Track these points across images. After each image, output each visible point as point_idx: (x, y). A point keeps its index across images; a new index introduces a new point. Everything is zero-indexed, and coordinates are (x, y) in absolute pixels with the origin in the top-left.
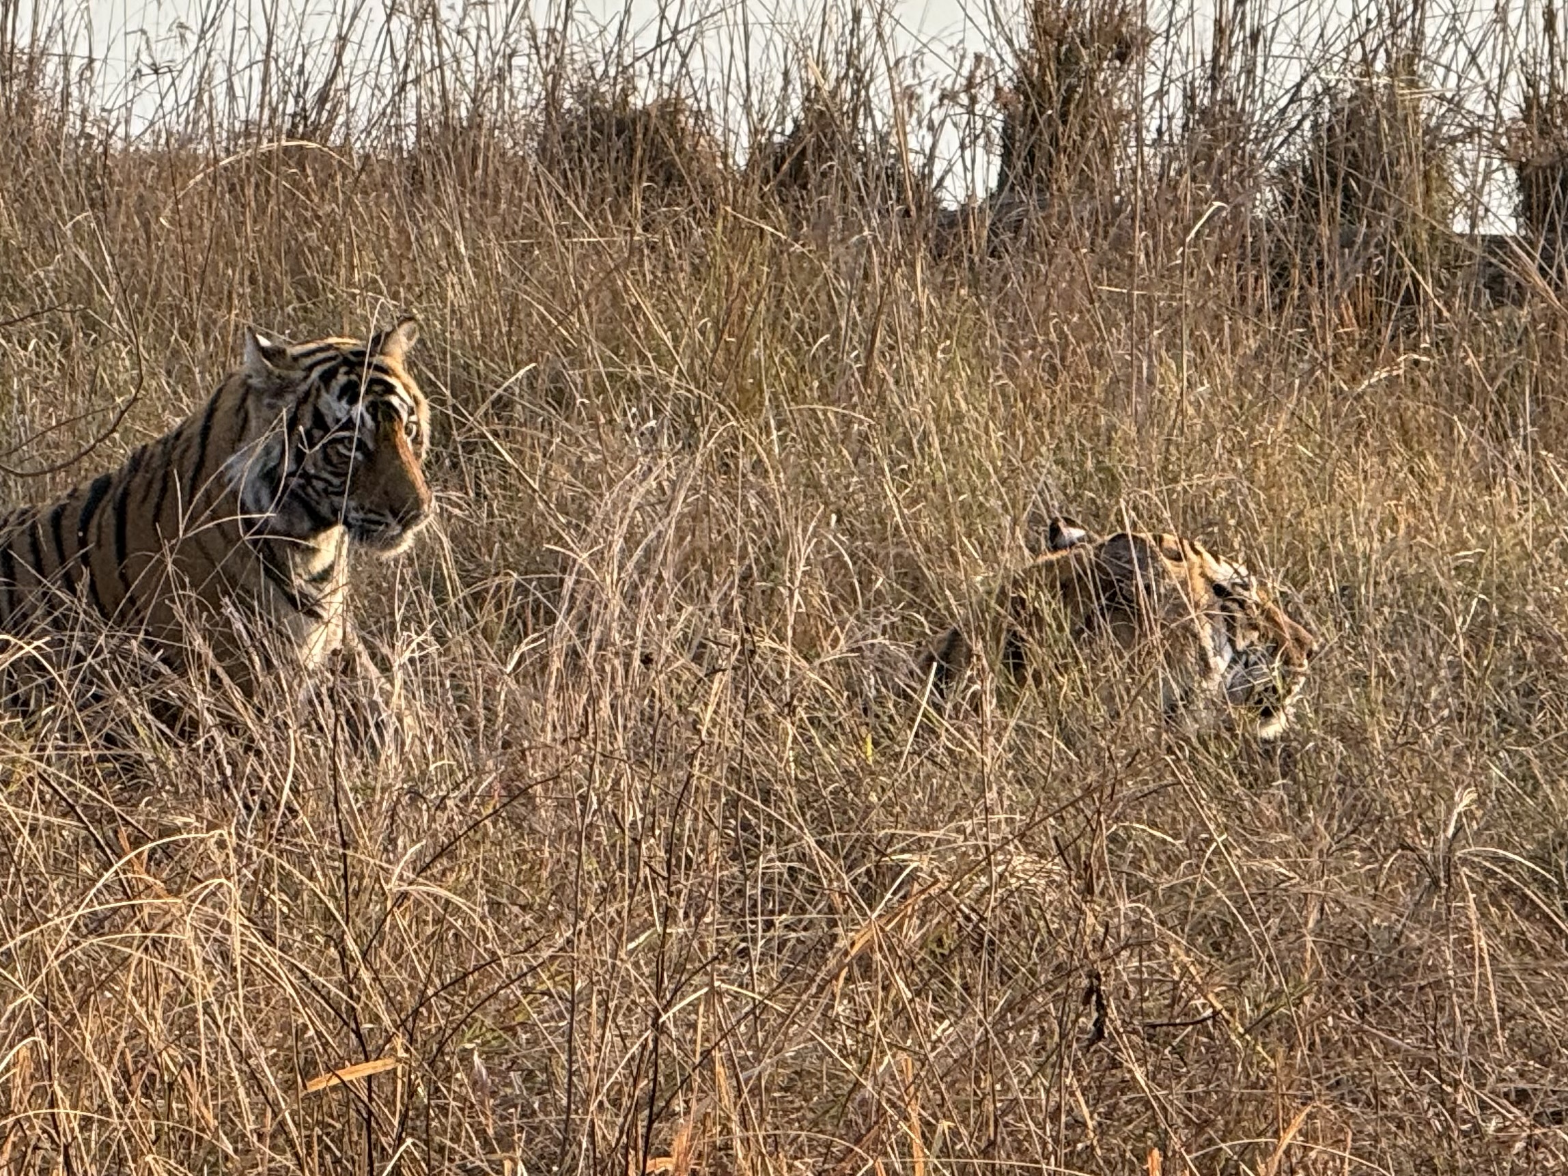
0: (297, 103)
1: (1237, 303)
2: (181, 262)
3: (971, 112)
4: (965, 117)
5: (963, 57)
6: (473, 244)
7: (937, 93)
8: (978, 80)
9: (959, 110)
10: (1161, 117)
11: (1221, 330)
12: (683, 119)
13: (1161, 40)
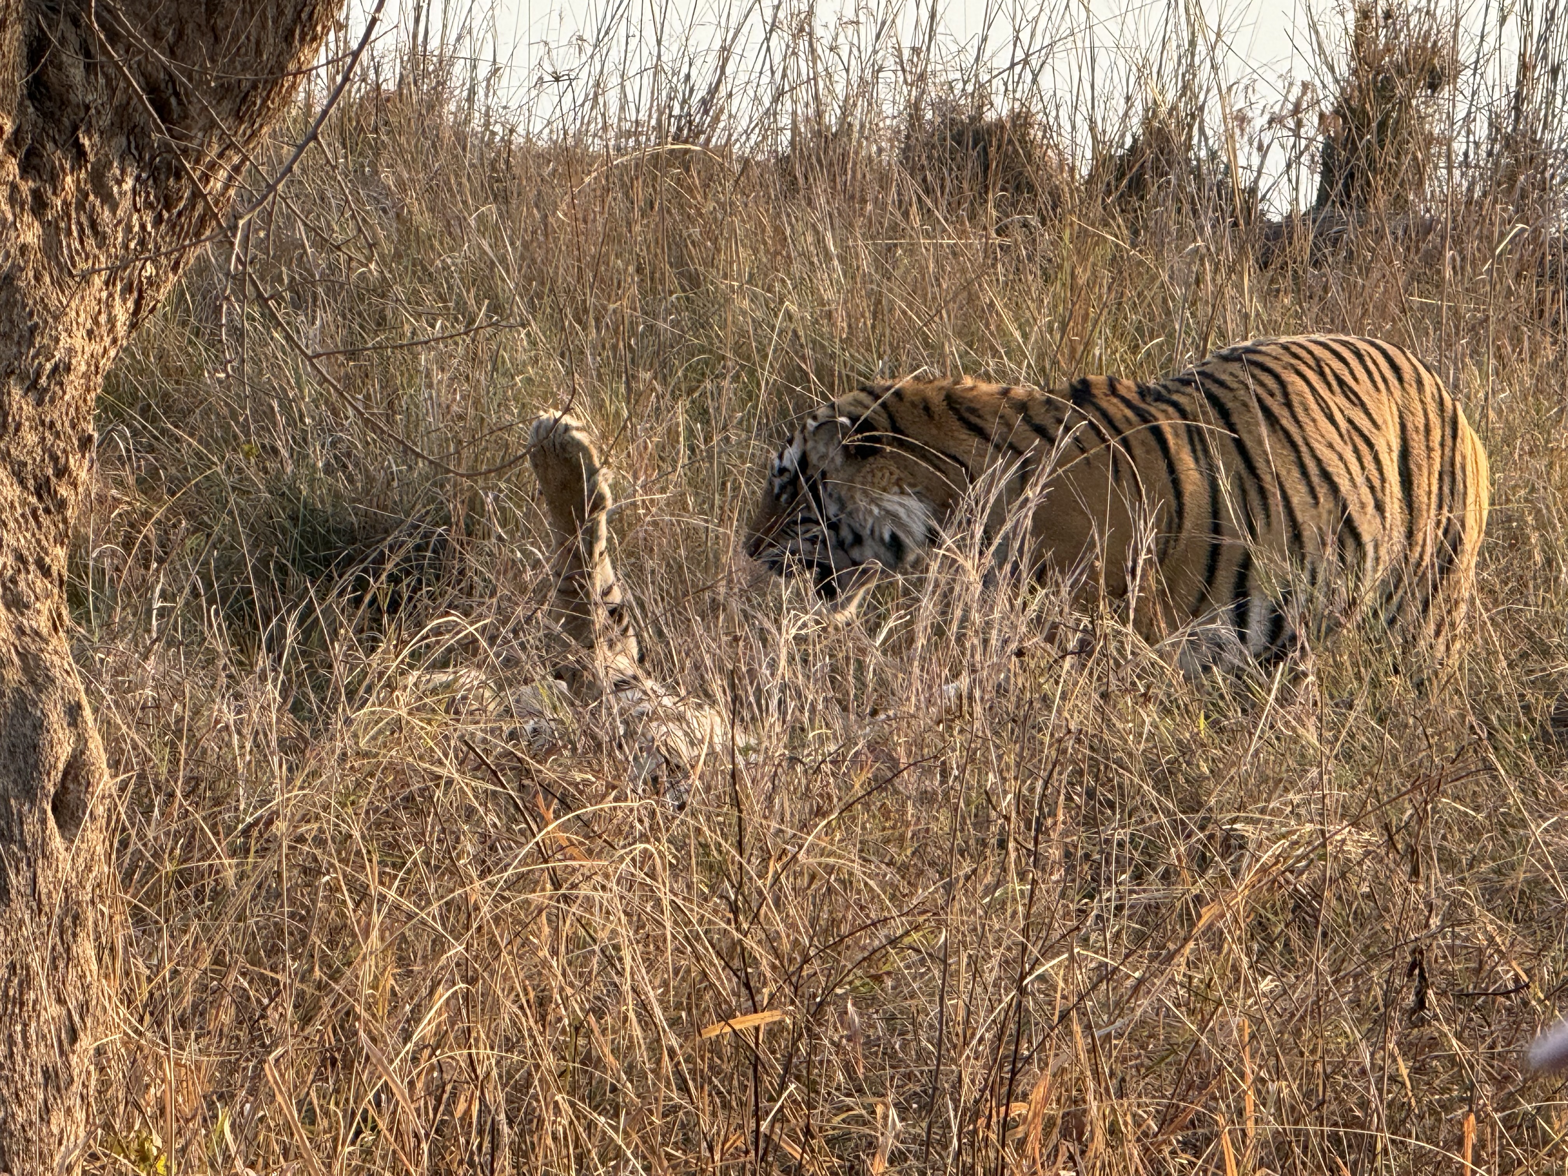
0: (682, 108)
1: (1536, 316)
2: (576, 253)
3: (1297, 136)
4: (1292, 139)
5: (1291, 84)
6: (841, 243)
7: (1267, 117)
8: (1304, 105)
9: (1286, 132)
10: (1468, 142)
11: (1520, 341)
12: (1032, 132)
13: (1468, 72)
